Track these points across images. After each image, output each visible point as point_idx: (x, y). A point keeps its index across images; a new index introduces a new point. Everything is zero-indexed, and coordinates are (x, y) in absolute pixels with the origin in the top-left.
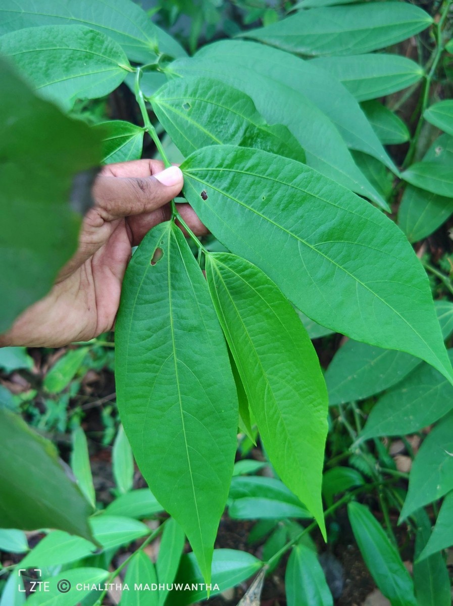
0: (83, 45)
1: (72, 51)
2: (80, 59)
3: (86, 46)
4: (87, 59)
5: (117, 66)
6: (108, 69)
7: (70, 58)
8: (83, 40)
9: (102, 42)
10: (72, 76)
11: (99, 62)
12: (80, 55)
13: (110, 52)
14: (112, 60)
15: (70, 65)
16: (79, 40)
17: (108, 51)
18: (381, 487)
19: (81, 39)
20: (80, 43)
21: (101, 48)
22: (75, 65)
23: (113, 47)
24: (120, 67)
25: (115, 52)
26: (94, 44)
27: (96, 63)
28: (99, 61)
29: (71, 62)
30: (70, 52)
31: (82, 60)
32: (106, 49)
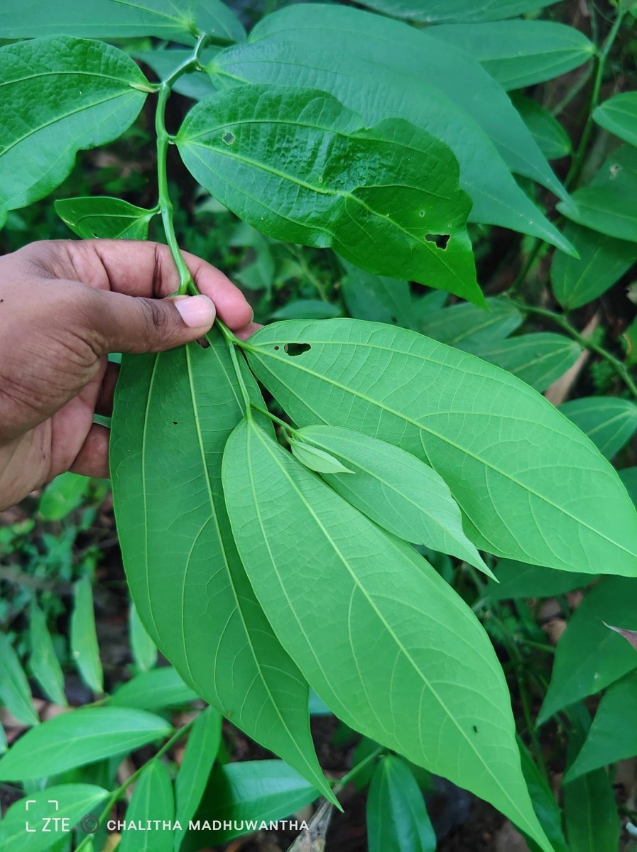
0: (71, 64)
1: (57, 76)
2: (71, 86)
3: (76, 65)
4: (82, 85)
5: (129, 87)
6: (116, 95)
7: (57, 87)
8: (69, 56)
9: (99, 55)
10: (66, 114)
11: (101, 86)
12: (70, 81)
13: (114, 68)
14: (120, 79)
15: (59, 97)
16: (63, 58)
17: (111, 67)
18: (520, 668)
19: (65, 56)
20: (67, 62)
21: (99, 65)
22: (65, 97)
23: (118, 60)
24: (133, 88)
25: (122, 67)
26: (88, 61)
27: (97, 88)
28: (100, 84)
29: (58, 94)
30: (55, 78)
31: (74, 87)
32: (107, 64)
